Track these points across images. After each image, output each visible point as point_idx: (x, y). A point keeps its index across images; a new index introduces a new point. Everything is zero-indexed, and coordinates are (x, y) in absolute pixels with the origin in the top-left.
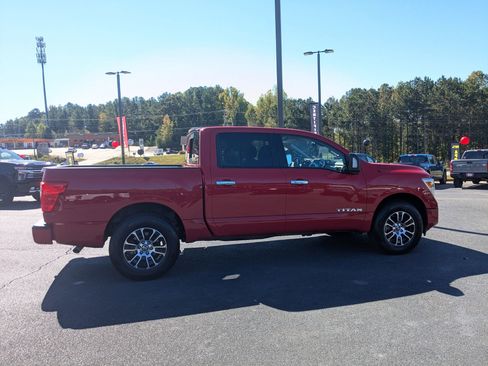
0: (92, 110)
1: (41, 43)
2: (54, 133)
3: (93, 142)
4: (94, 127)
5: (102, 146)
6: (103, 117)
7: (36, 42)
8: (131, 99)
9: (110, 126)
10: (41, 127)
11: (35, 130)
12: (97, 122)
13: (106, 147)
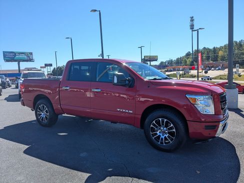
0: (215, 50)
1: (192, 20)
2: (195, 63)
3: (212, 67)
4: (215, 59)
5: (217, 69)
6: (221, 53)
7: (190, 19)
8: (238, 41)
9: (225, 58)
10: (189, 61)
11: (186, 62)
12: (217, 56)
13: (219, 69)
